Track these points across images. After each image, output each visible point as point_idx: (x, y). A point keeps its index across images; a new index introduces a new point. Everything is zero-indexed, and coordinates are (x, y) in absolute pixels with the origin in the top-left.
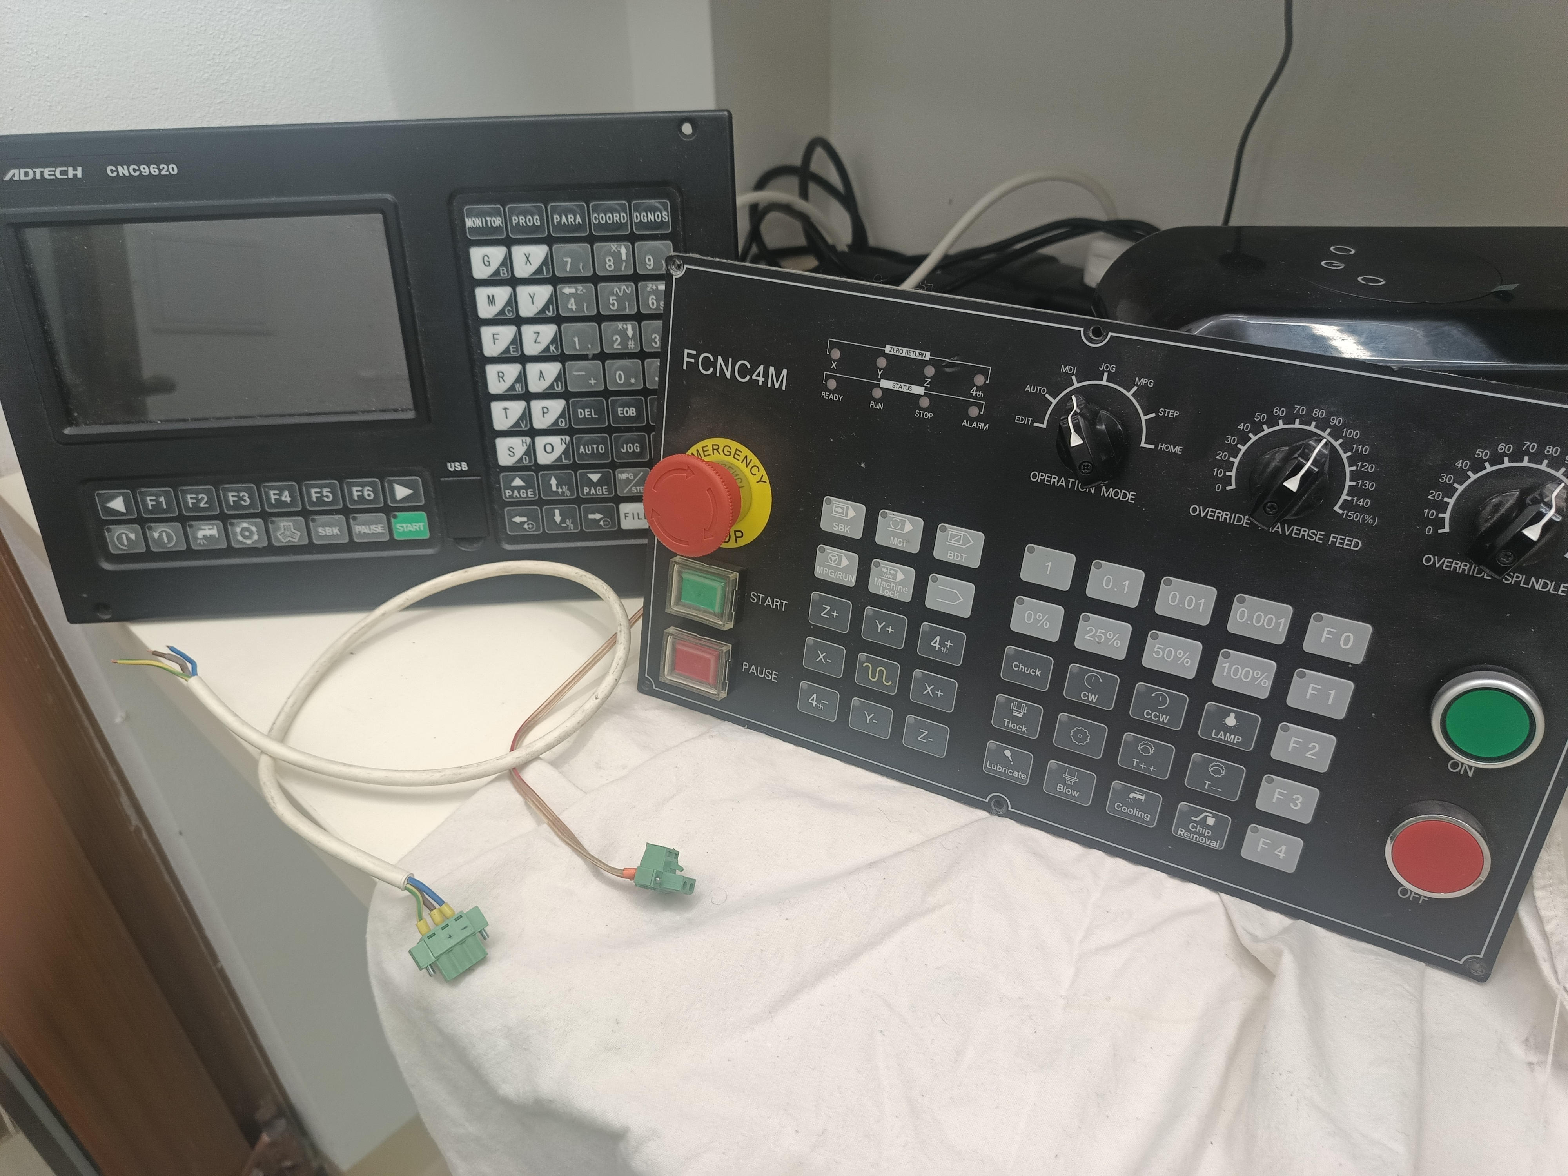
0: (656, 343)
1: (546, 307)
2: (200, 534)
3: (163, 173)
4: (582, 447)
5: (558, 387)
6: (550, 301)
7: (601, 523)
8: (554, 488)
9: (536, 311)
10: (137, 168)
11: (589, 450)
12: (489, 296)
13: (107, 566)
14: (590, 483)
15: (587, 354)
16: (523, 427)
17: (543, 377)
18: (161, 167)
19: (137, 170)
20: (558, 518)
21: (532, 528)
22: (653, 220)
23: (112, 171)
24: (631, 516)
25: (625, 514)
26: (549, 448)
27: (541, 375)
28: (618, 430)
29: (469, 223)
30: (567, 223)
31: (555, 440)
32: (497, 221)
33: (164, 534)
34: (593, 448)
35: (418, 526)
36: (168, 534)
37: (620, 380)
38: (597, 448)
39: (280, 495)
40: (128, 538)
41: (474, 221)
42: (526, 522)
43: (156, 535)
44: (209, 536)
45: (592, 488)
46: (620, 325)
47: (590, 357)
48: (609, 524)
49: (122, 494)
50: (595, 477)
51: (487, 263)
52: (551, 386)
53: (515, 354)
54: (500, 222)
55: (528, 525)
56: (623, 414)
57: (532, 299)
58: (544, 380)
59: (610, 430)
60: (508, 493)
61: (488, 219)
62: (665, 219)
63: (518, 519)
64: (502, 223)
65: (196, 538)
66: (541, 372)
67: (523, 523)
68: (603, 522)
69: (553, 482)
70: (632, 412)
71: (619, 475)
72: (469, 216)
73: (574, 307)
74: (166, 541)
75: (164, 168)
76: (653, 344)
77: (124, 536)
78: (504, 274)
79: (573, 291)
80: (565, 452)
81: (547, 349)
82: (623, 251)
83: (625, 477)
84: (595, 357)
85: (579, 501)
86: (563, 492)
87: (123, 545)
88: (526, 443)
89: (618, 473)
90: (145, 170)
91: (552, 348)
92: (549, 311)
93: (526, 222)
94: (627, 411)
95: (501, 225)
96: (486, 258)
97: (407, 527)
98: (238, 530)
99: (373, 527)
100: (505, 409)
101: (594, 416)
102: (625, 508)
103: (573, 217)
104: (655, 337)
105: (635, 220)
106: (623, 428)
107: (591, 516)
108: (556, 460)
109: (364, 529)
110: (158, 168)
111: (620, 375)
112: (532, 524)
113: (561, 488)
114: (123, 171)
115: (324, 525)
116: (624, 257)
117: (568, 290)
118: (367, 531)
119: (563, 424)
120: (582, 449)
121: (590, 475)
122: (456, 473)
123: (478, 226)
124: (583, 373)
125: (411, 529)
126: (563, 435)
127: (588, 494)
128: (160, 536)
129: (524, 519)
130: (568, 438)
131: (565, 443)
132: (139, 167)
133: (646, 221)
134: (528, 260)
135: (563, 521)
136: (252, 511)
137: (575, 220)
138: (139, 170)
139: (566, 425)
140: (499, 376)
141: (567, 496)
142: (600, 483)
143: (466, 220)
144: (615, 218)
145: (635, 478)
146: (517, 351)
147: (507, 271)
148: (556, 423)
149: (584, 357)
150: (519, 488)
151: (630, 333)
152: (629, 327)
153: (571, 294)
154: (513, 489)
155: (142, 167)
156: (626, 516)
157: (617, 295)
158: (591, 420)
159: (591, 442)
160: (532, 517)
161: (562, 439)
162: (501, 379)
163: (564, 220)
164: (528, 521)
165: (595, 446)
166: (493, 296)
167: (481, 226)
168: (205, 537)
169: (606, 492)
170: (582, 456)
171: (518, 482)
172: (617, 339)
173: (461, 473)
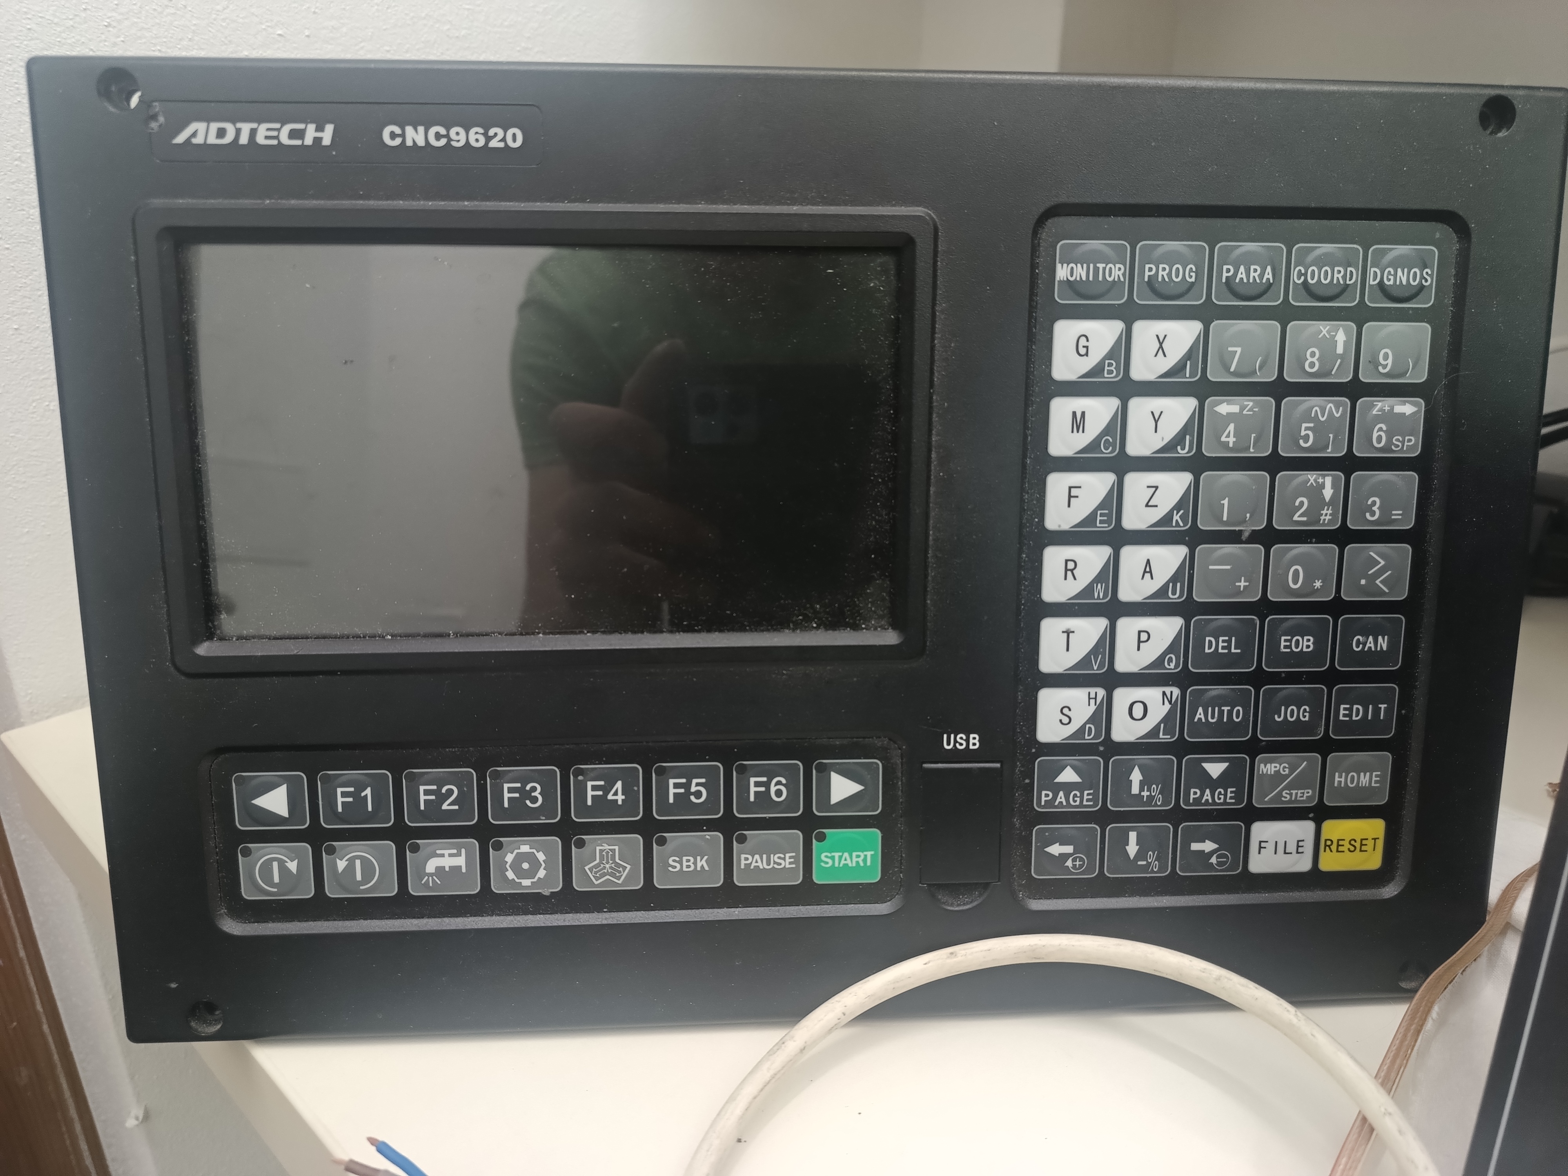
0: (1373, 514)
1: (1178, 440)
2: (431, 866)
3: (494, 144)
4: (1200, 710)
5: (1174, 593)
6: (1186, 430)
7: (1213, 860)
8: (1135, 790)
9: (1160, 445)
10: (443, 131)
11: (1213, 717)
12: (1074, 413)
13: (232, 927)
14: (1207, 781)
15: (1241, 531)
16: (1095, 668)
17: (1150, 572)
18: (491, 132)
19: (443, 136)
20: (1132, 849)
21: (1081, 866)
22: (1404, 283)
23: (393, 136)
24: (1270, 847)
25: (1260, 842)
26: (1138, 711)
27: (1148, 569)
28: (1275, 678)
29: (1062, 272)
30: (1245, 281)
31: (1152, 695)
32: (1116, 272)
33: (358, 863)
34: (1221, 713)
35: (862, 857)
36: (365, 863)
37: (1295, 581)
38: (1230, 713)
39: (606, 789)
40: (283, 868)
41: (1072, 268)
42: (1069, 855)
43: (341, 865)
44: (447, 869)
45: (1208, 791)
46: (1312, 477)
47: (1246, 535)
48: (1225, 863)
49: (286, 779)
50: (1215, 769)
51: (1082, 351)
52: (1162, 591)
53: (1105, 527)
54: (1120, 273)
55: (1074, 860)
56: (1290, 647)
57: (1156, 422)
58: (1152, 578)
59: (1258, 678)
60: (1046, 796)
61: (1101, 266)
62: (1426, 281)
63: (1055, 849)
64: (1124, 275)
65: (421, 872)
66: (1148, 561)
67: (1064, 857)
68: (1218, 857)
69: (1136, 776)
70: (1307, 644)
71: (1262, 766)
72: (1066, 261)
73: (1231, 440)
74: (359, 877)
75: (496, 134)
76: (1368, 515)
77: (275, 865)
78: (1111, 375)
79: (1235, 409)
80: (1167, 719)
81: (1167, 519)
82: (1341, 337)
83: (1273, 769)
84: (1255, 537)
85: (1177, 815)
86: (1151, 798)
87: (270, 883)
88: (1095, 698)
89: (1260, 762)
90: (459, 137)
91: (1176, 517)
92: (1183, 449)
93: (1169, 274)
94: (1297, 641)
95: (1122, 279)
96: (1083, 341)
97: (840, 857)
98: (509, 858)
99: (775, 858)
100: (1068, 633)
101: (1233, 650)
102: (1261, 830)
103: (1259, 269)
104: (1374, 503)
105: (1372, 282)
106: (1283, 675)
107: (1195, 846)
108: (1147, 735)
109: (758, 862)
110: (485, 134)
111: (1296, 572)
112: (1081, 859)
113: (1149, 790)
114: (415, 136)
115: (680, 853)
116: (1340, 350)
117: (1226, 407)
118: (763, 865)
119: (1172, 665)
120: (1200, 714)
121: (1206, 766)
122: (956, 755)
123: (1078, 279)
124: (1228, 567)
125: (849, 862)
126: (1166, 684)
127: (1197, 801)
128: (351, 866)
129: (1069, 849)
130: (1176, 691)
131: (1170, 702)
132: (448, 131)
133: (1391, 283)
134: (1161, 347)
135: (1141, 855)
136: (543, 821)
137: (1261, 276)
138: (447, 136)
139: (1176, 667)
140: (1066, 570)
141: (1156, 805)
142: (1224, 780)
143: (1059, 266)
144: (1336, 275)
145: (1291, 773)
146: (1109, 522)
147: (1118, 368)
148: (1159, 662)
149: (1232, 537)
150: (1068, 787)
151: (1328, 493)
152: (1328, 481)
153: (1230, 417)
154: (1057, 788)
155: (453, 132)
156: (1260, 847)
157: (1315, 419)
158: (1229, 659)
159: (1219, 701)
160: (1082, 847)
161: (1164, 693)
162: (1069, 573)
163: (1242, 274)
164: (1075, 852)
165: (1226, 709)
166: (1083, 414)
167: (1084, 278)
168: (440, 870)
169: (1231, 798)
170: (1197, 728)
171: (1068, 776)
172: (1302, 503)
173: (967, 755)
